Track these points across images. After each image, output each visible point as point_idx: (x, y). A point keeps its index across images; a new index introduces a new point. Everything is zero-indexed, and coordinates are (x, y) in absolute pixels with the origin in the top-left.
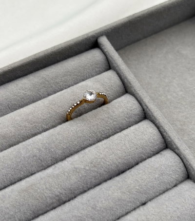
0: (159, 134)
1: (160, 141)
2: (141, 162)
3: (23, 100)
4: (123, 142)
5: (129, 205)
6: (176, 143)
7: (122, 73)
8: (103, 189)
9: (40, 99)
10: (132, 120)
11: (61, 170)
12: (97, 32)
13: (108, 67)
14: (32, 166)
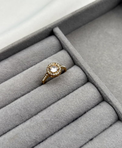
0: (98, 92)
1: (99, 96)
2: (87, 111)
3: (6, 75)
4: (75, 100)
5: (82, 142)
6: (110, 98)
7: (71, 52)
8: (64, 133)
9: (18, 74)
10: (80, 83)
11: (35, 122)
12: (52, 25)
13: (61, 48)
14: (16, 121)
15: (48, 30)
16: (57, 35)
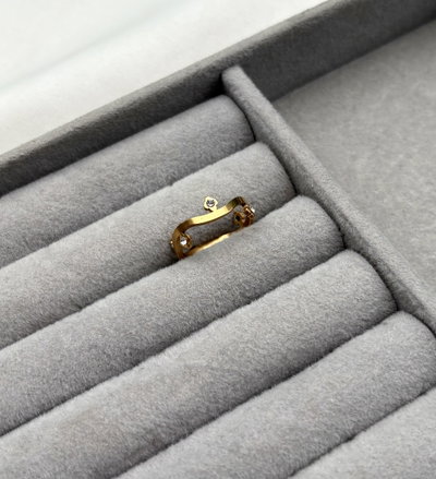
0: (378, 279)
1: (379, 295)
3: (57, 223)
4: (296, 303)
5: (316, 440)
6: (418, 295)
7: (283, 147)
8: (253, 409)
9: (96, 220)
10: (313, 253)
11: (155, 373)
12: (219, 58)
13: (251, 137)
14: (89, 370)
15: (203, 75)
16: (236, 93)
